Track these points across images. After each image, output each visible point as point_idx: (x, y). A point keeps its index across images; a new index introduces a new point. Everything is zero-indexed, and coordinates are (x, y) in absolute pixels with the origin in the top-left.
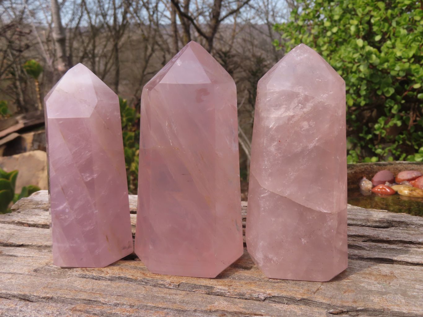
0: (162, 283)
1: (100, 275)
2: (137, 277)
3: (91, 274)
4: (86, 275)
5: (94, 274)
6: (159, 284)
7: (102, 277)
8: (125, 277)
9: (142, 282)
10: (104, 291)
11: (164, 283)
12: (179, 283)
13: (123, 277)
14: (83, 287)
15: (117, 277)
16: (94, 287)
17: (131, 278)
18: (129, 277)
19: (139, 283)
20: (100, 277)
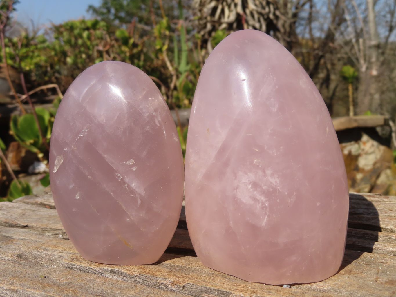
0: (162, 282)
1: (89, 267)
2: (133, 271)
3: (79, 264)
4: (73, 265)
5: (83, 265)
6: (159, 283)
7: (91, 269)
8: (119, 271)
9: (139, 278)
10: (83, 287)
11: (166, 282)
12: (184, 284)
13: (116, 270)
14: (60, 280)
15: (109, 270)
16: (72, 282)
17: (126, 273)
18: (124, 271)
19: (135, 279)
20: (88, 269)
